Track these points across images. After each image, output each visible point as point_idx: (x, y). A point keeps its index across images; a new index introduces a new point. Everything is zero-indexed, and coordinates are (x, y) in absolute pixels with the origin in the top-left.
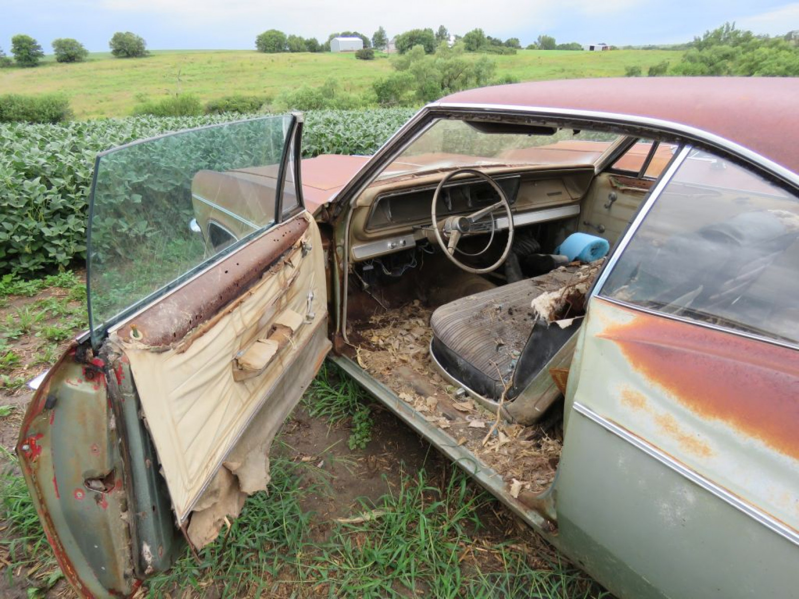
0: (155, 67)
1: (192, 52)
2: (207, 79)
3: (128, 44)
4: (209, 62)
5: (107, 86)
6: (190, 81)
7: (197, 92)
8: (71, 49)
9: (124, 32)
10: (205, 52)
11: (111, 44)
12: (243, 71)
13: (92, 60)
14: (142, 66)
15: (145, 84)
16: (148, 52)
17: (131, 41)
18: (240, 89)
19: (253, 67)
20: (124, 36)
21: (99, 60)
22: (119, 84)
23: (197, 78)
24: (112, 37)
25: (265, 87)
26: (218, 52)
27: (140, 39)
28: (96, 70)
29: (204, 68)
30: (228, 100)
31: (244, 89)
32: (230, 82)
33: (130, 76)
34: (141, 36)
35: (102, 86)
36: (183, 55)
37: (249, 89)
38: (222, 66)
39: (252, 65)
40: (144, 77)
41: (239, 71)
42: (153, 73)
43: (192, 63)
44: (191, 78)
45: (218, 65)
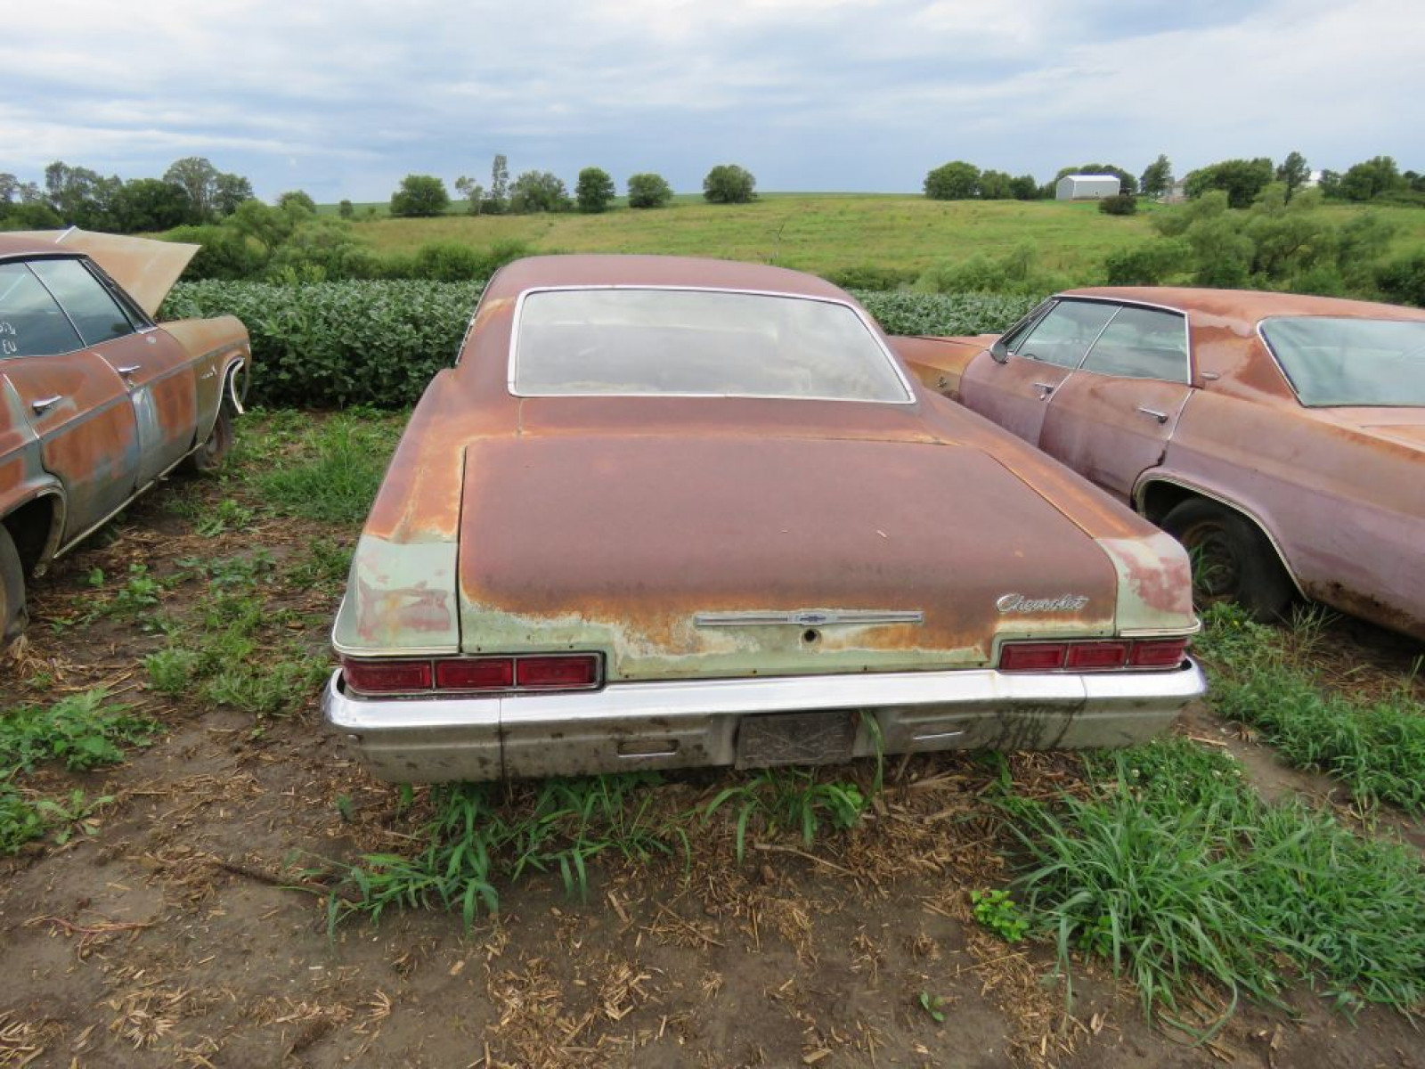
0: (759, 217)
1: (820, 196)
2: (831, 240)
3: (728, 183)
4: (841, 213)
5: (685, 244)
6: (804, 241)
7: (809, 259)
8: (650, 189)
9: (727, 165)
10: (841, 196)
11: (705, 183)
12: (892, 228)
13: (675, 206)
14: (741, 215)
15: (737, 243)
16: (755, 195)
17: (734, 178)
18: (878, 256)
19: (909, 223)
20: (726, 171)
21: (685, 205)
22: (701, 241)
23: (816, 236)
24: (709, 172)
25: (920, 256)
26: (860, 197)
27: (749, 176)
28: (677, 219)
29: (831, 222)
30: (850, 274)
31: (884, 257)
32: (866, 246)
33: (720, 230)
34: (750, 171)
35: (678, 244)
36: (806, 201)
37: (892, 258)
38: (860, 220)
39: (909, 218)
40: (739, 232)
41: (884, 228)
42: (753, 226)
43: (815, 213)
44: (806, 237)
45: (854, 217)
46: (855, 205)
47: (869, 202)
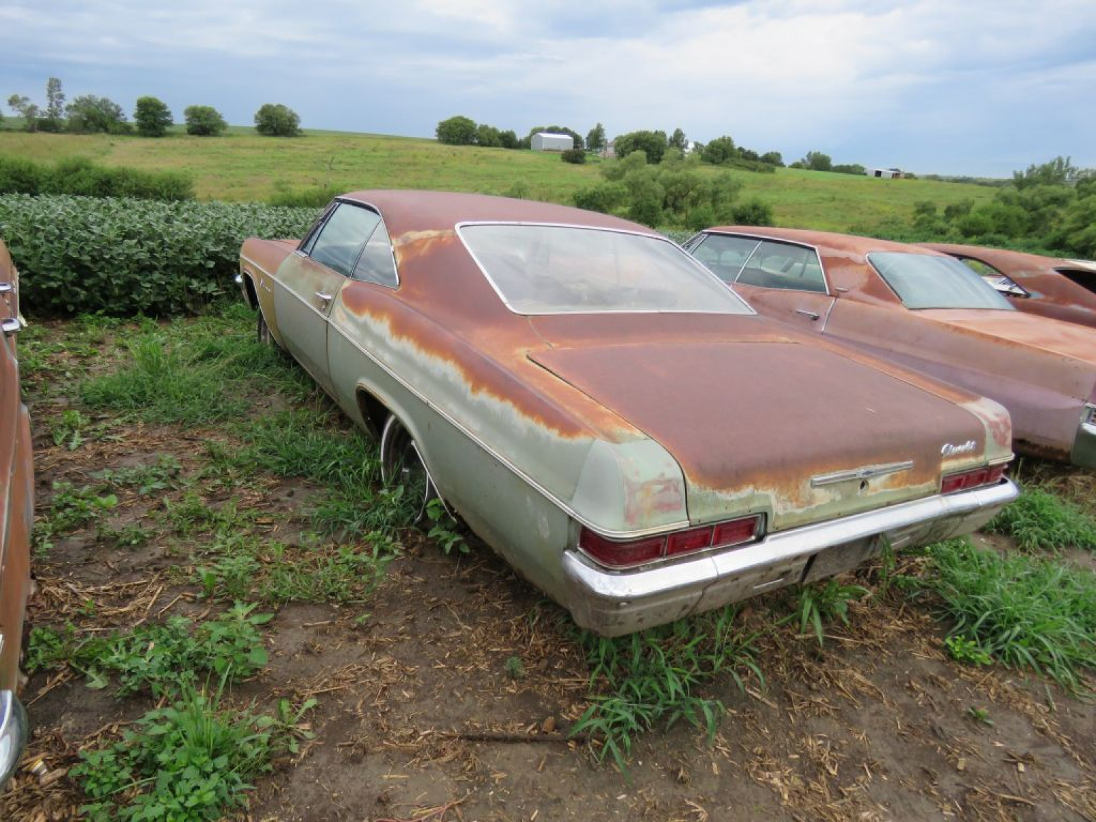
0: (306, 149)
1: (355, 135)
2: (368, 170)
3: (277, 119)
4: (374, 150)
5: (243, 168)
6: (347, 170)
7: (353, 185)
8: (206, 119)
9: (274, 104)
10: (371, 137)
11: (256, 118)
12: (415, 164)
13: (230, 135)
14: (290, 147)
15: (289, 170)
16: (300, 131)
17: (282, 116)
19: (428, 160)
20: (274, 109)
21: (238, 136)
22: (258, 167)
23: (356, 167)
24: (259, 108)
26: (388, 138)
27: (294, 115)
28: (233, 147)
29: (367, 156)
32: (397, 177)
33: (273, 158)
34: (295, 111)
35: (237, 168)
36: (344, 138)
38: (389, 156)
39: (428, 157)
40: (290, 161)
41: (409, 164)
42: (302, 157)
43: (353, 149)
44: (348, 167)
45: (385, 154)
46: (384, 144)
47: (394, 143)
